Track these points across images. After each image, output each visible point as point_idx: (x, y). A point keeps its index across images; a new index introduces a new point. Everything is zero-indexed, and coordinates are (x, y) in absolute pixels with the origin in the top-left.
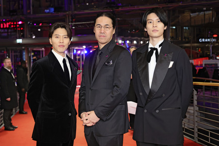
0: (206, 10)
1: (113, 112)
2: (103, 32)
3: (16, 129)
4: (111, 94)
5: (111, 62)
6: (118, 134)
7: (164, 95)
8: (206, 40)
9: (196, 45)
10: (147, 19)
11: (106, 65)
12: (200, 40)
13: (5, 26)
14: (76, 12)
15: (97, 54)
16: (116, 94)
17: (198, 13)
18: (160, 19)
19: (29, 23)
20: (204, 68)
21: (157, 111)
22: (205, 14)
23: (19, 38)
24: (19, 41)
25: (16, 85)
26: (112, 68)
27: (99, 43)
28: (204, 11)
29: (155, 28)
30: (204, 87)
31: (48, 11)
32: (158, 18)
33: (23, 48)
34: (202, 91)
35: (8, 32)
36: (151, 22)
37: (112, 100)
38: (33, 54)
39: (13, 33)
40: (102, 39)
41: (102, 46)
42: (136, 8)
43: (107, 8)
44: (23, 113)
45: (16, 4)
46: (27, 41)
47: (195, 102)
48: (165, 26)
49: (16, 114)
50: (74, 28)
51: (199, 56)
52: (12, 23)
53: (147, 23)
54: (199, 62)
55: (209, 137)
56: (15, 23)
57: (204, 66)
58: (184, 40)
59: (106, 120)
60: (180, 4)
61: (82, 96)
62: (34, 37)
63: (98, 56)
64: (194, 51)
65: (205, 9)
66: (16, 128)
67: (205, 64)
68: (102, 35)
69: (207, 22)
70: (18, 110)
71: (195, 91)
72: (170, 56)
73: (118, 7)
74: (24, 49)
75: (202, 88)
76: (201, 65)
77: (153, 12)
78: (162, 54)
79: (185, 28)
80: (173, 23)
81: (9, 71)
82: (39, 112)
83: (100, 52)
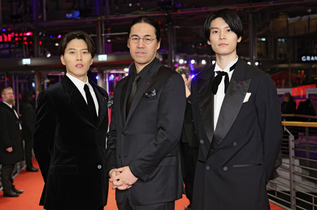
0: (312, 13)
1: (158, 168)
2: (141, 46)
3: (21, 195)
4: (154, 141)
5: (154, 92)
6: (165, 200)
7: (235, 144)
8: (313, 58)
9: (296, 65)
10: (211, 27)
11: (147, 97)
12: (303, 59)
13: (6, 40)
14: (112, 17)
15: (133, 80)
16: (161, 140)
17: (298, 17)
18: (230, 26)
19: (40, 33)
20: (308, 101)
21: (225, 169)
22: (309, 19)
23: (26, 58)
24: (26, 61)
25: (21, 128)
26: (156, 101)
27: (136, 64)
28: (309, 14)
29: (223, 41)
30: (307, 130)
31: (71, 15)
32: (227, 25)
33: (33, 72)
34: (305, 135)
35: (9, 48)
36: (216, 32)
37: (155, 149)
38: (47, 81)
39: (17, 50)
40: (140, 57)
41: (140, 68)
42: (203, 10)
43: (159, 10)
44: (33, 171)
45: (22, 6)
46: (38, 62)
47: (292, 153)
48: (238, 38)
49: (22, 172)
50: (109, 41)
51: (301, 82)
52: (17, 35)
53: (211, 34)
54: (302, 92)
55: (313, 204)
56: (21, 35)
57: (307, 97)
58: (278, 58)
59: (148, 180)
60: (271, 4)
61: (111, 144)
62: (49, 55)
63: (134, 84)
64: (295, 75)
65: (310, 11)
66: (21, 193)
67: (309, 95)
68: (140, 50)
69: (312, 30)
70: (25, 166)
71: (291, 135)
72: (246, 84)
73: (176, 9)
74: (34, 74)
75: (304, 131)
76: (304, 97)
77: (220, 16)
78: (234, 82)
79: (279, 40)
80: (261, 33)
81: (11, 106)
82: (52, 166)
83: (138, 77)
